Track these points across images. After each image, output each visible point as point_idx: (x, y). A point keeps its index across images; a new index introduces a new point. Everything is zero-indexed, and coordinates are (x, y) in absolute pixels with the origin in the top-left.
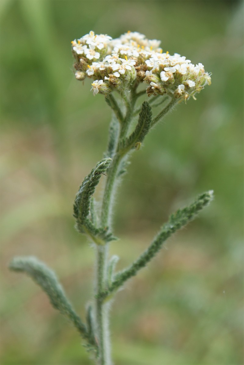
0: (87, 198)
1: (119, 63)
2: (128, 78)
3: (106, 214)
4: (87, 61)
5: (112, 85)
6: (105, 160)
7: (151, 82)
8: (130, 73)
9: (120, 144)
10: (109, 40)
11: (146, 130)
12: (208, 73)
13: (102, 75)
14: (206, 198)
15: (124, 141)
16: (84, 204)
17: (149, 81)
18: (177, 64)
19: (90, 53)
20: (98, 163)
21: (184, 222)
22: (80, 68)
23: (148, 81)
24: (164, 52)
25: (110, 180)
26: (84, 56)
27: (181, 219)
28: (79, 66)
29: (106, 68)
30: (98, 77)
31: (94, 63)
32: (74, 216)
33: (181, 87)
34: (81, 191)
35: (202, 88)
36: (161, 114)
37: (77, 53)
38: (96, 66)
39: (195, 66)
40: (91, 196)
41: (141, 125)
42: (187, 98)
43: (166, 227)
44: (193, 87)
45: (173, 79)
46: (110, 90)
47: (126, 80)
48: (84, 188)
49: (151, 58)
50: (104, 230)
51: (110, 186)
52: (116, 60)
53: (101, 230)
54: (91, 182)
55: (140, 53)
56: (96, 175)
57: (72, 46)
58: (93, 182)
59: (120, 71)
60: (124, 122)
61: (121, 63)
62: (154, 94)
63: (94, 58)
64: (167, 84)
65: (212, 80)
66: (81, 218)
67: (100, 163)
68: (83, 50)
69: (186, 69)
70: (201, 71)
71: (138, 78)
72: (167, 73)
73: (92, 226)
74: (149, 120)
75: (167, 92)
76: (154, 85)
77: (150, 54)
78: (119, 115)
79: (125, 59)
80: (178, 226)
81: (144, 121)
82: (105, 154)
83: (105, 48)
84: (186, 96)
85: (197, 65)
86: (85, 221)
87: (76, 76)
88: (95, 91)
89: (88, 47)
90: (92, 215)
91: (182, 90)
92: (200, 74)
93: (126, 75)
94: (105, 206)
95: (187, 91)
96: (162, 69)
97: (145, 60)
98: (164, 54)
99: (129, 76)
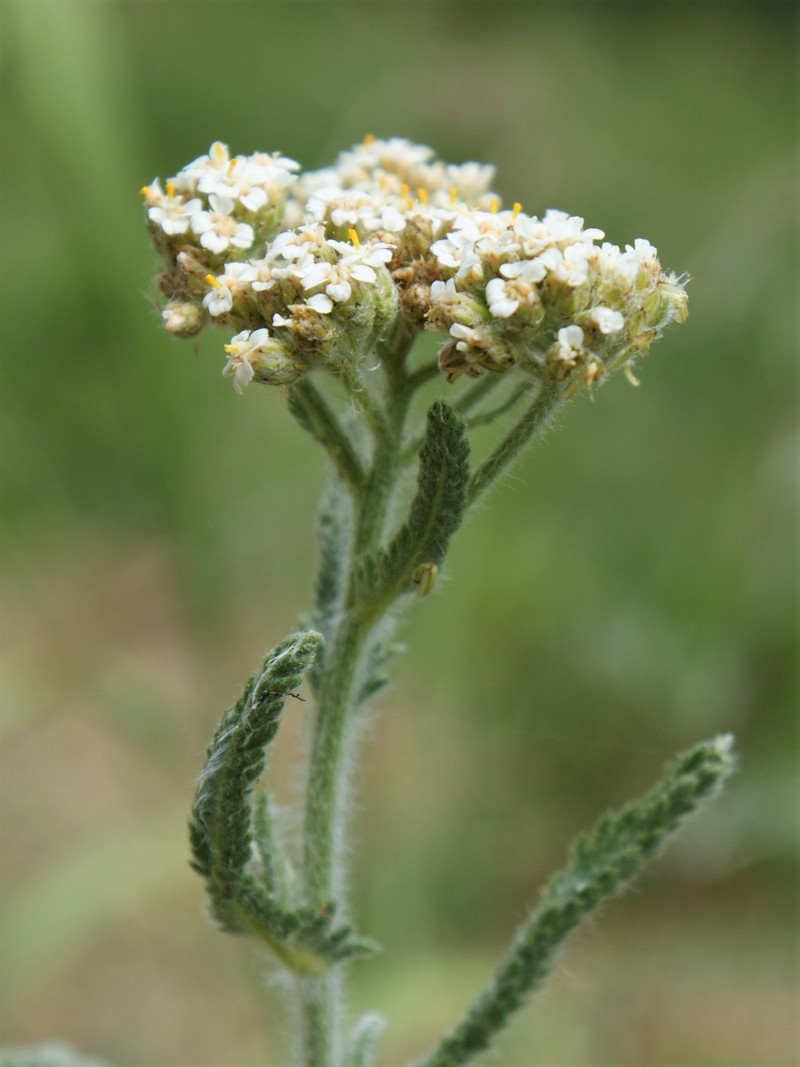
0: (236, 795)
1: (326, 261)
2: (366, 315)
3: (324, 852)
4: (204, 260)
5: (304, 347)
6: (294, 641)
7: (452, 323)
8: (370, 294)
9: (357, 576)
10: (288, 174)
11: (451, 515)
12: (678, 275)
13: (265, 311)
14: (707, 766)
15: (370, 565)
16: (230, 818)
17: (446, 322)
18: (547, 247)
19: (213, 229)
20: (268, 655)
21: (627, 866)
22: (181, 290)
23: (444, 322)
24: (506, 206)
25: (329, 721)
26: (190, 239)
27: (615, 856)
28: (177, 279)
29: (278, 280)
30: (251, 321)
31: (230, 267)
32: (194, 866)
33: (570, 336)
34: (212, 770)
35: (656, 333)
36: (504, 447)
37: (163, 232)
38: (240, 274)
39: (623, 251)
40: (251, 785)
41: (431, 497)
42: (596, 378)
43: (561, 890)
44: (619, 334)
45: (538, 307)
46: (297, 366)
47: (358, 325)
48: (223, 754)
49: (452, 231)
50: (318, 914)
51: (329, 742)
52: (314, 248)
53: (306, 915)
54: (248, 730)
55: (411, 215)
56: (262, 700)
57: (145, 204)
58: (254, 731)
59: (330, 289)
60: (368, 488)
61: (335, 258)
62: (468, 369)
63: (232, 246)
64: (517, 329)
65: (690, 303)
66: (221, 875)
67: (276, 655)
68: (189, 218)
69: (585, 266)
70: (646, 270)
71: (406, 313)
72: (513, 283)
73: (269, 903)
74: (458, 473)
75: (516, 357)
76: (465, 334)
77: (449, 216)
78: (348, 462)
79: (352, 244)
80: (606, 880)
81: (441, 478)
82: (304, 618)
83: (273, 206)
84: (593, 368)
85: (628, 247)
86: (240, 884)
87: (167, 320)
88: (238, 373)
89: (207, 207)
90: (266, 858)
91: (573, 349)
92: (641, 283)
93: (357, 304)
94: (316, 821)
95: (594, 350)
96: (492, 269)
97: (431, 240)
98: (507, 214)
99: (367, 307)
